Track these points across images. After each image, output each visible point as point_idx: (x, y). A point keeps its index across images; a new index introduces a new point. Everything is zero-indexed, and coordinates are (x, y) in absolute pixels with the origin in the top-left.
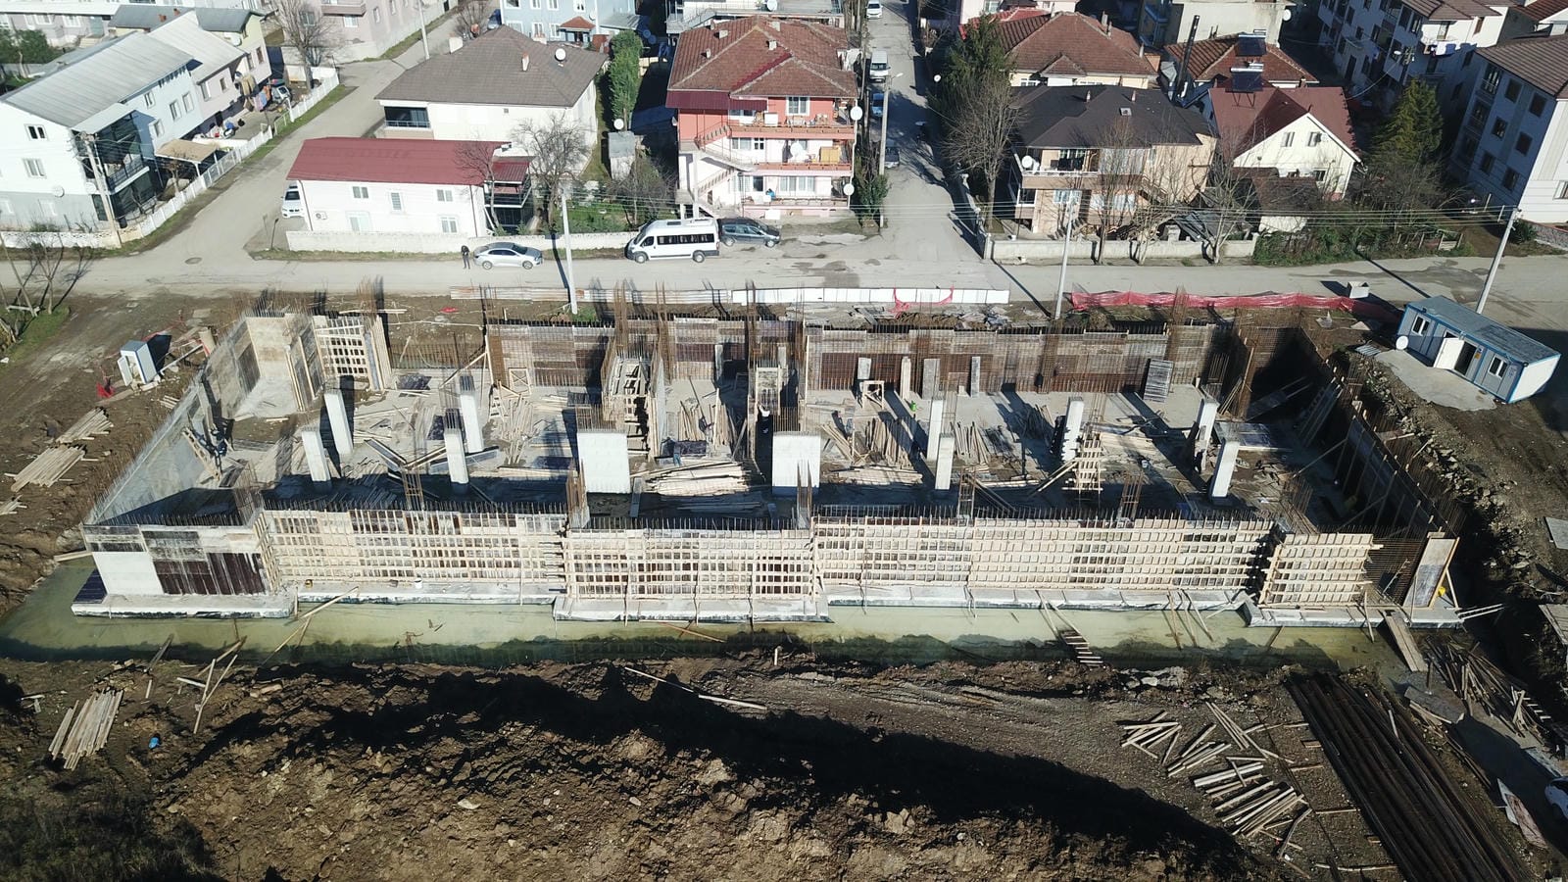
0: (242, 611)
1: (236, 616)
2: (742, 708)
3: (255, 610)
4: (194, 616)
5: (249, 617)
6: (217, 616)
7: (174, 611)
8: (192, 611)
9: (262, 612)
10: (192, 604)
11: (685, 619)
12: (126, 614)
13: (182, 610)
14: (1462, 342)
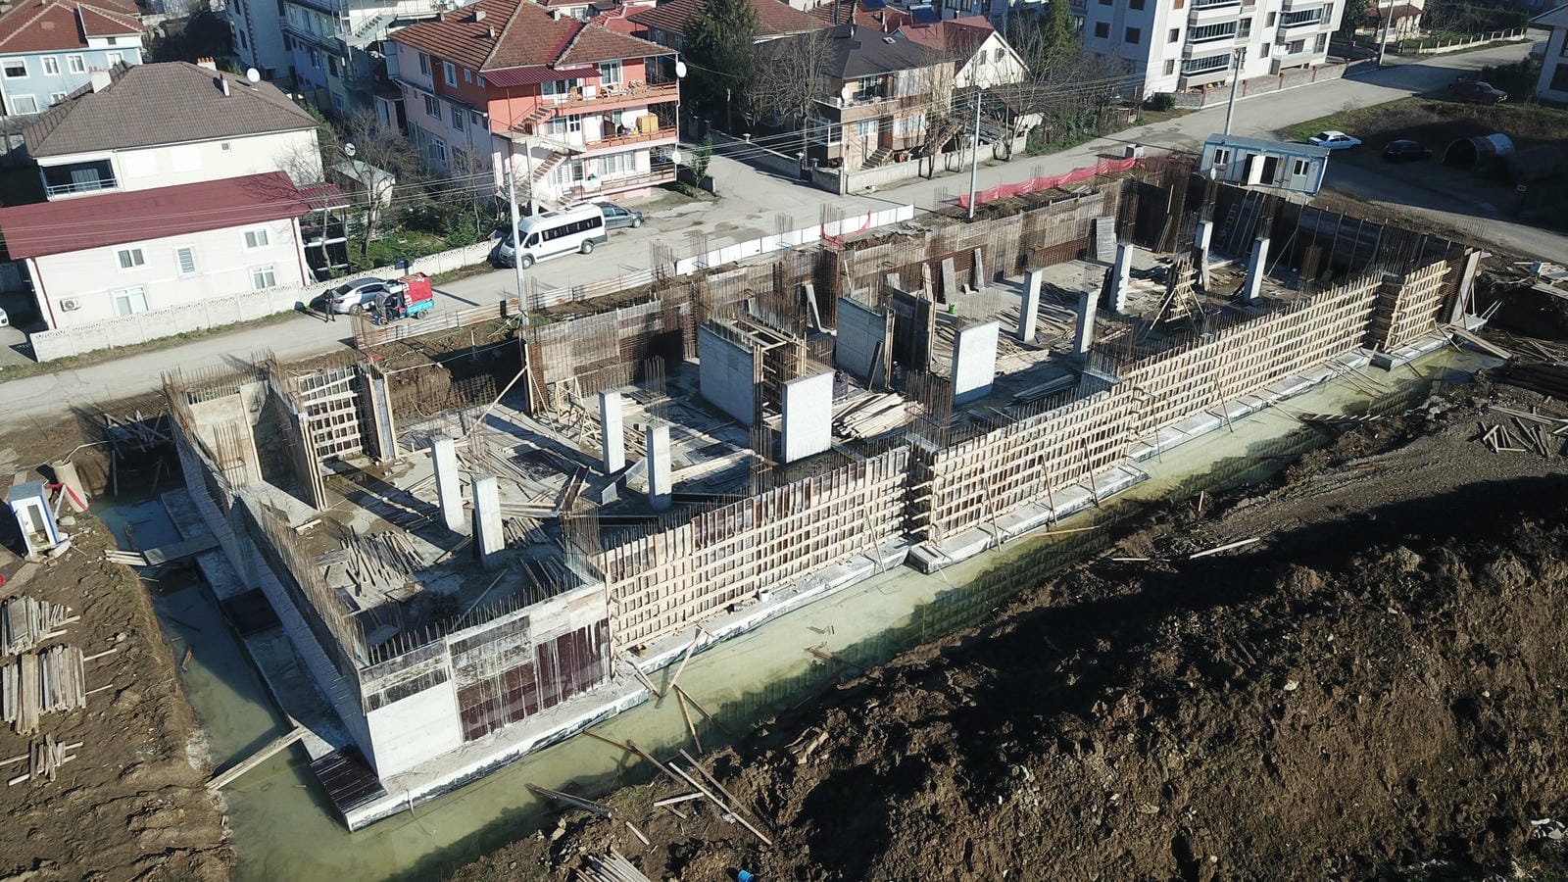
0: (592, 714)
1: (585, 728)
2: (1238, 548)
3: (608, 707)
4: (531, 751)
5: (602, 720)
6: (560, 739)
7: (500, 756)
8: (524, 745)
9: (619, 704)
10: (519, 738)
11: (1040, 524)
12: (431, 792)
13: (512, 750)
14: (1264, 158)
